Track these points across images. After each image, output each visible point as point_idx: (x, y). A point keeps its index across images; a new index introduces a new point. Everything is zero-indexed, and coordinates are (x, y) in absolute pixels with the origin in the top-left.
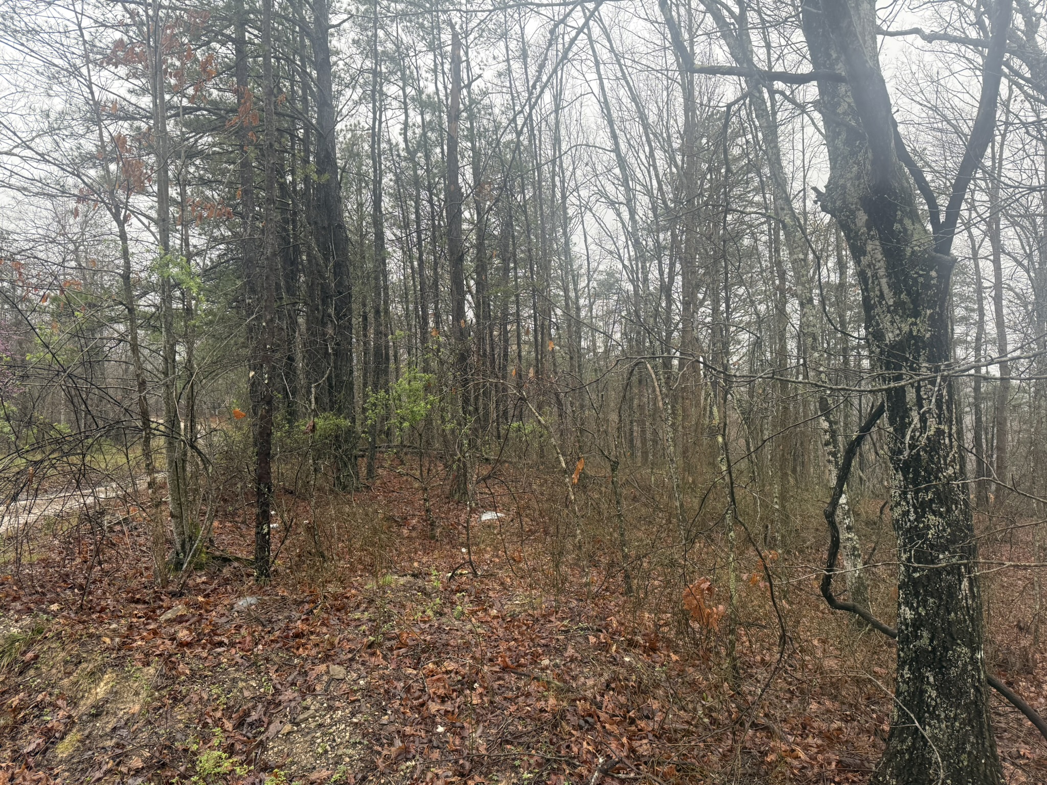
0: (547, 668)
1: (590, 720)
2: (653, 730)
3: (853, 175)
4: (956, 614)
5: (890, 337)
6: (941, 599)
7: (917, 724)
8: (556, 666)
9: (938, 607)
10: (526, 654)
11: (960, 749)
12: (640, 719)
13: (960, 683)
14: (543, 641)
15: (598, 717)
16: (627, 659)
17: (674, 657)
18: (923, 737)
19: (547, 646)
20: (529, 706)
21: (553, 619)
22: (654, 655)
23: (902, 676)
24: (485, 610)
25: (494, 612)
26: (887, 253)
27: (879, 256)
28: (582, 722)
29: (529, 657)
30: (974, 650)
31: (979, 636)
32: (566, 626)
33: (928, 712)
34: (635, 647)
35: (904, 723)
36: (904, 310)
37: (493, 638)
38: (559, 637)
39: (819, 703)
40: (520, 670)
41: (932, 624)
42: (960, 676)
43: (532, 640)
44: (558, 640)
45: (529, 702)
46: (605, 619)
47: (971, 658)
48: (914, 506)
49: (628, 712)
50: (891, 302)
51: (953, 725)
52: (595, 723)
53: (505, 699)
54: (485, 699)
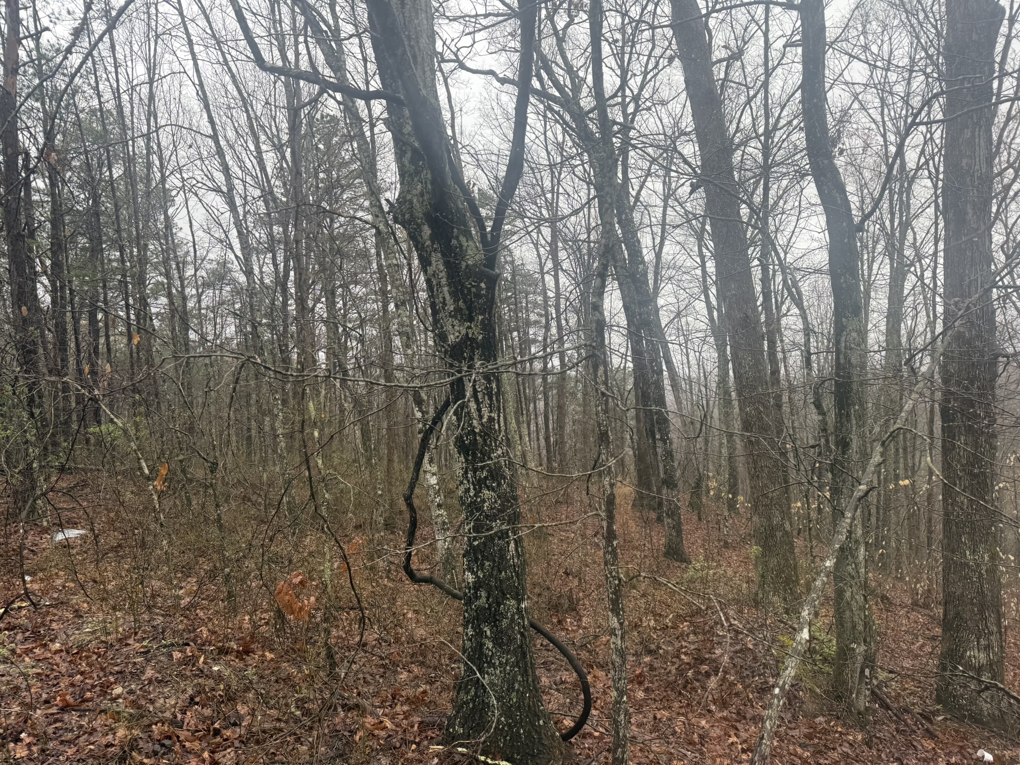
0: (119, 696)
1: (167, 742)
2: (240, 736)
3: (418, 192)
4: (506, 572)
5: (451, 338)
6: (494, 561)
7: (478, 675)
8: (131, 692)
9: (492, 568)
10: (93, 686)
11: (511, 689)
12: (226, 728)
13: (510, 632)
14: (116, 668)
15: (178, 737)
16: (216, 668)
17: (269, 655)
18: (483, 685)
19: (121, 672)
20: (92, 744)
21: (131, 641)
22: (248, 658)
23: (467, 634)
24: (45, 645)
25: (57, 646)
26: (447, 264)
27: (442, 268)
28: (157, 747)
29: (98, 688)
30: (519, 601)
31: (523, 588)
32: (146, 647)
33: (487, 662)
34: (227, 653)
35: (469, 676)
36: (462, 315)
37: (52, 676)
38: (136, 660)
39: (409, 671)
40: (83, 706)
41: (488, 584)
42: (510, 626)
43: (103, 669)
44: (135, 663)
45: (92, 739)
46: (195, 630)
47: (518, 609)
48: (473, 483)
49: (213, 724)
50: (452, 308)
51: (505, 670)
52: (174, 744)
53: (62, 742)
54: (34, 749)
